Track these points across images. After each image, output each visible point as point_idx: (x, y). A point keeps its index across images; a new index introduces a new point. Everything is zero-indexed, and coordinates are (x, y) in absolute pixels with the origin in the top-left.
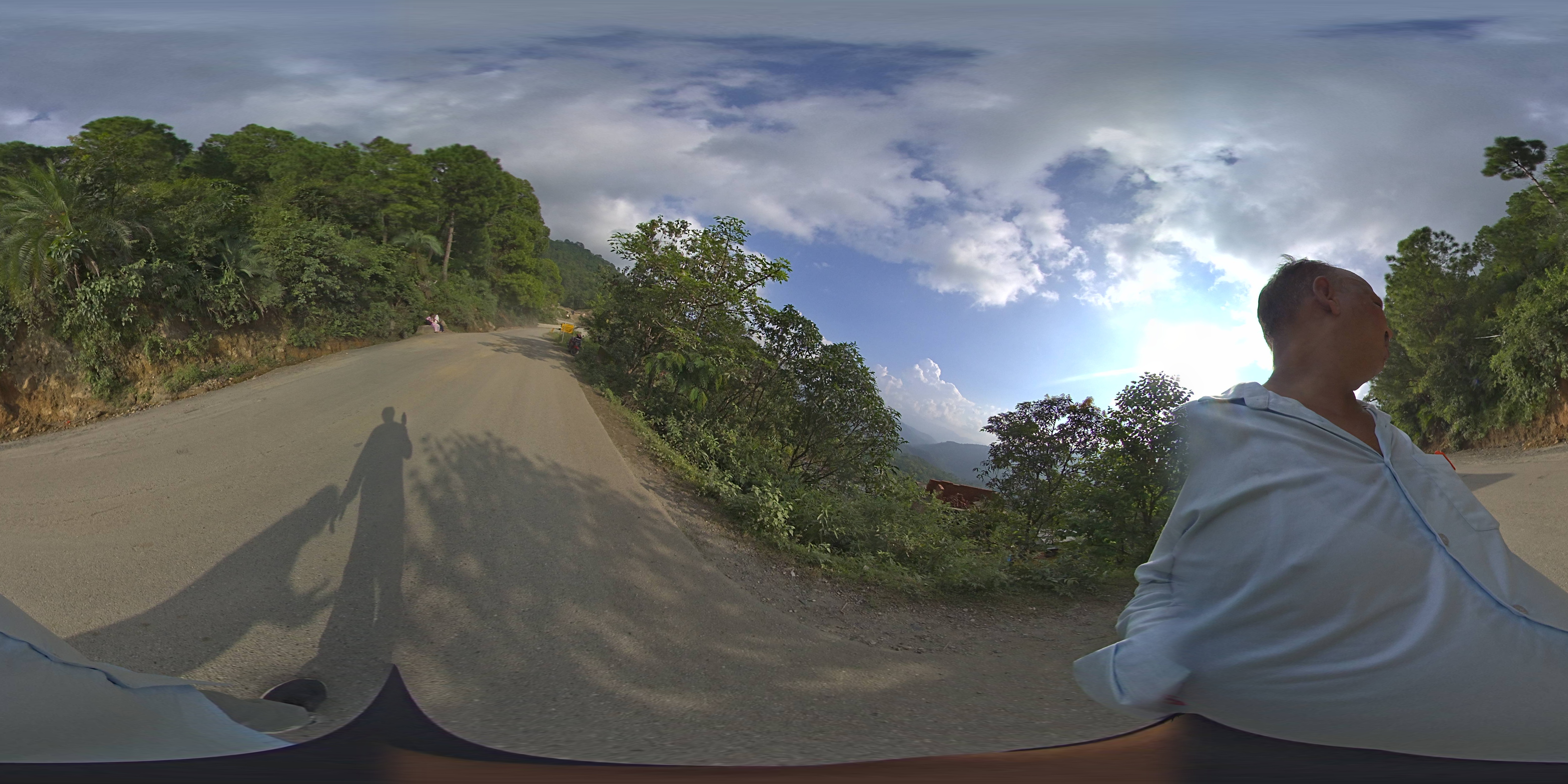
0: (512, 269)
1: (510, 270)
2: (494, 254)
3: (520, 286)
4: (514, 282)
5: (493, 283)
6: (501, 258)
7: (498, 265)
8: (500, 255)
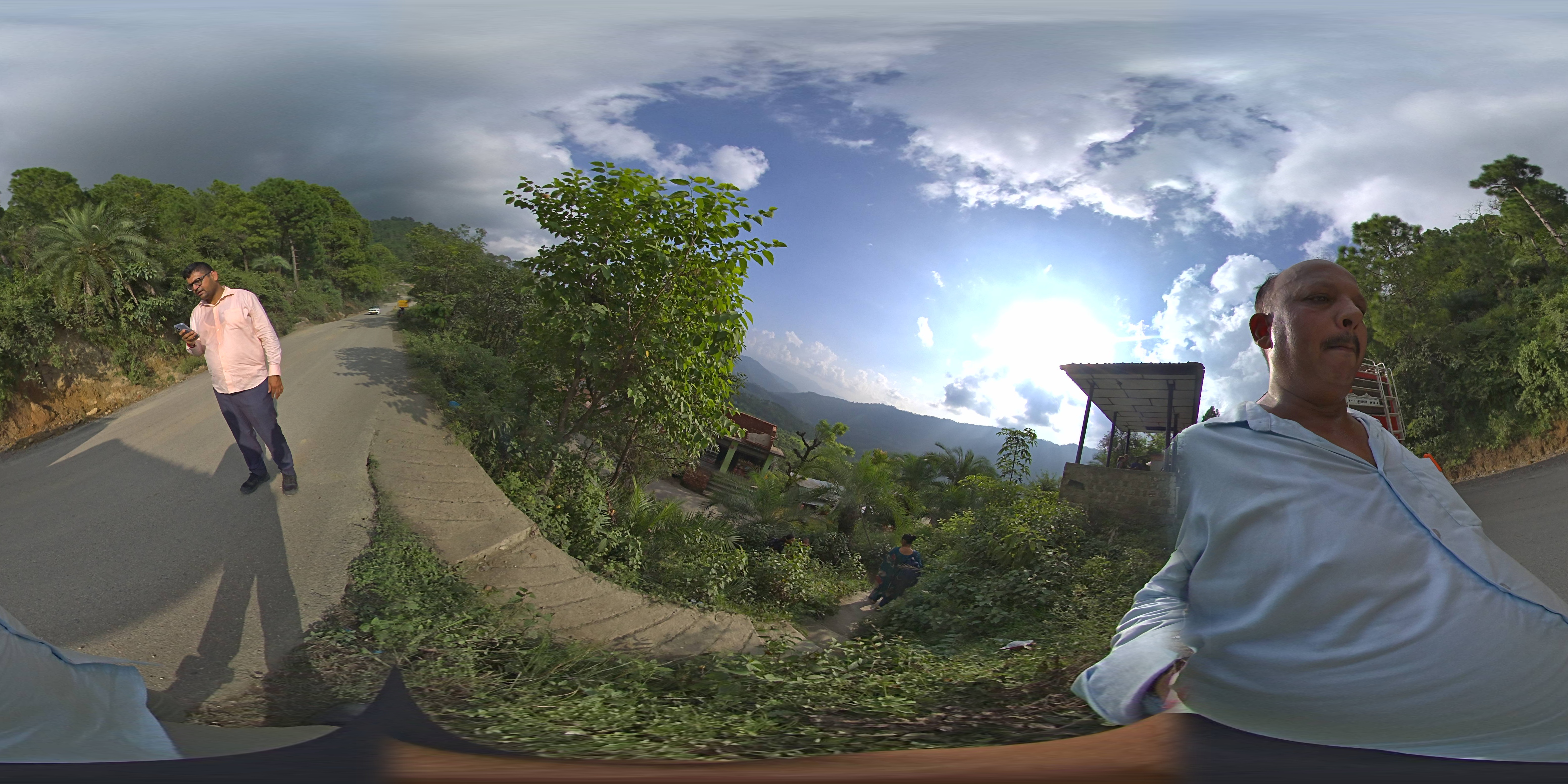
0: (347, 264)
1: (346, 267)
2: (329, 256)
3: (357, 277)
4: (351, 275)
5: (334, 280)
6: (335, 258)
7: (334, 265)
8: (333, 256)
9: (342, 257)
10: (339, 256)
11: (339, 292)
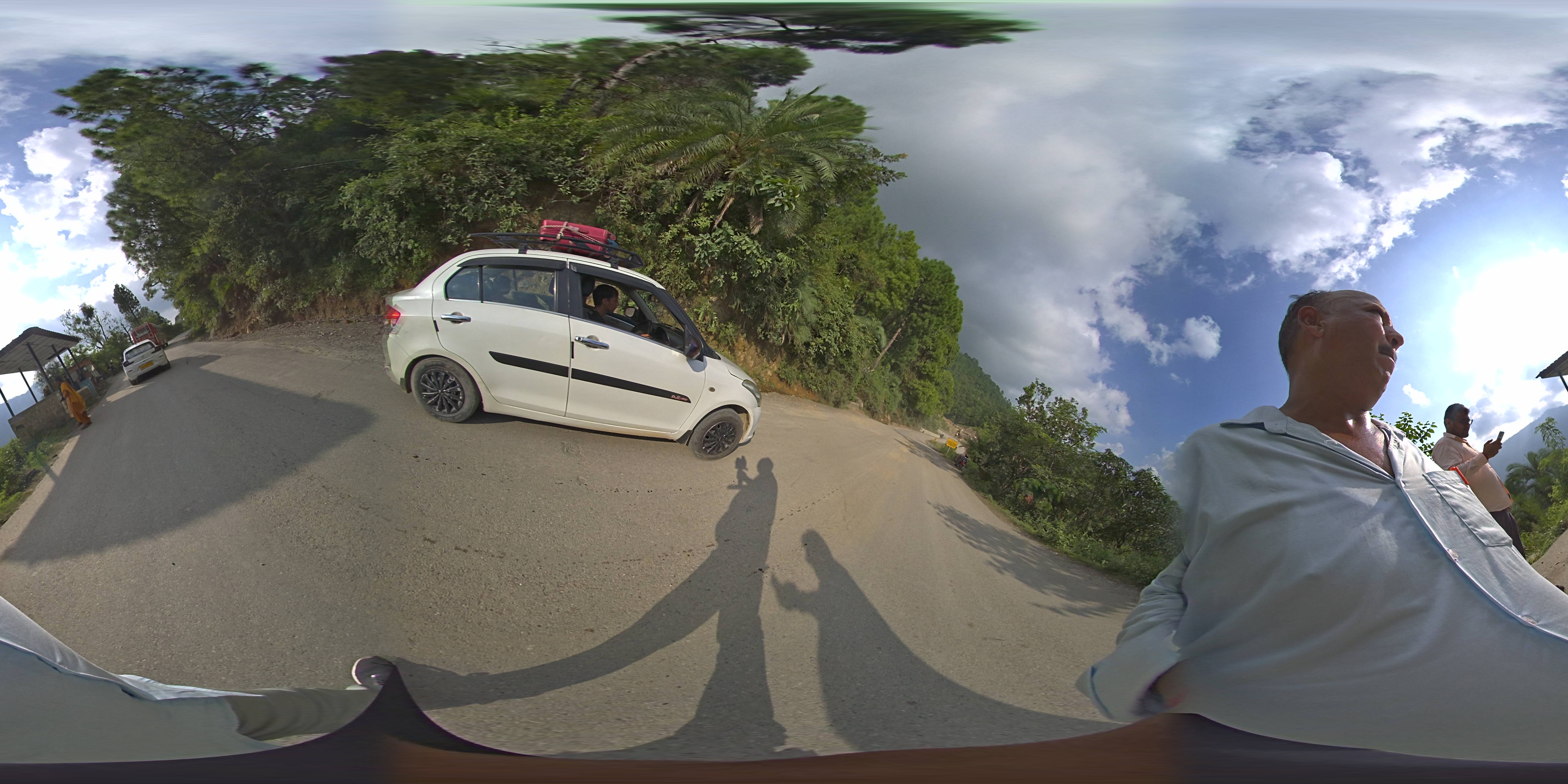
0: (923, 376)
1: (920, 376)
2: (914, 359)
3: (924, 393)
4: (921, 388)
5: (903, 382)
6: (918, 364)
7: (913, 369)
8: (918, 361)
9: (924, 367)
10: (923, 364)
11: (900, 396)
